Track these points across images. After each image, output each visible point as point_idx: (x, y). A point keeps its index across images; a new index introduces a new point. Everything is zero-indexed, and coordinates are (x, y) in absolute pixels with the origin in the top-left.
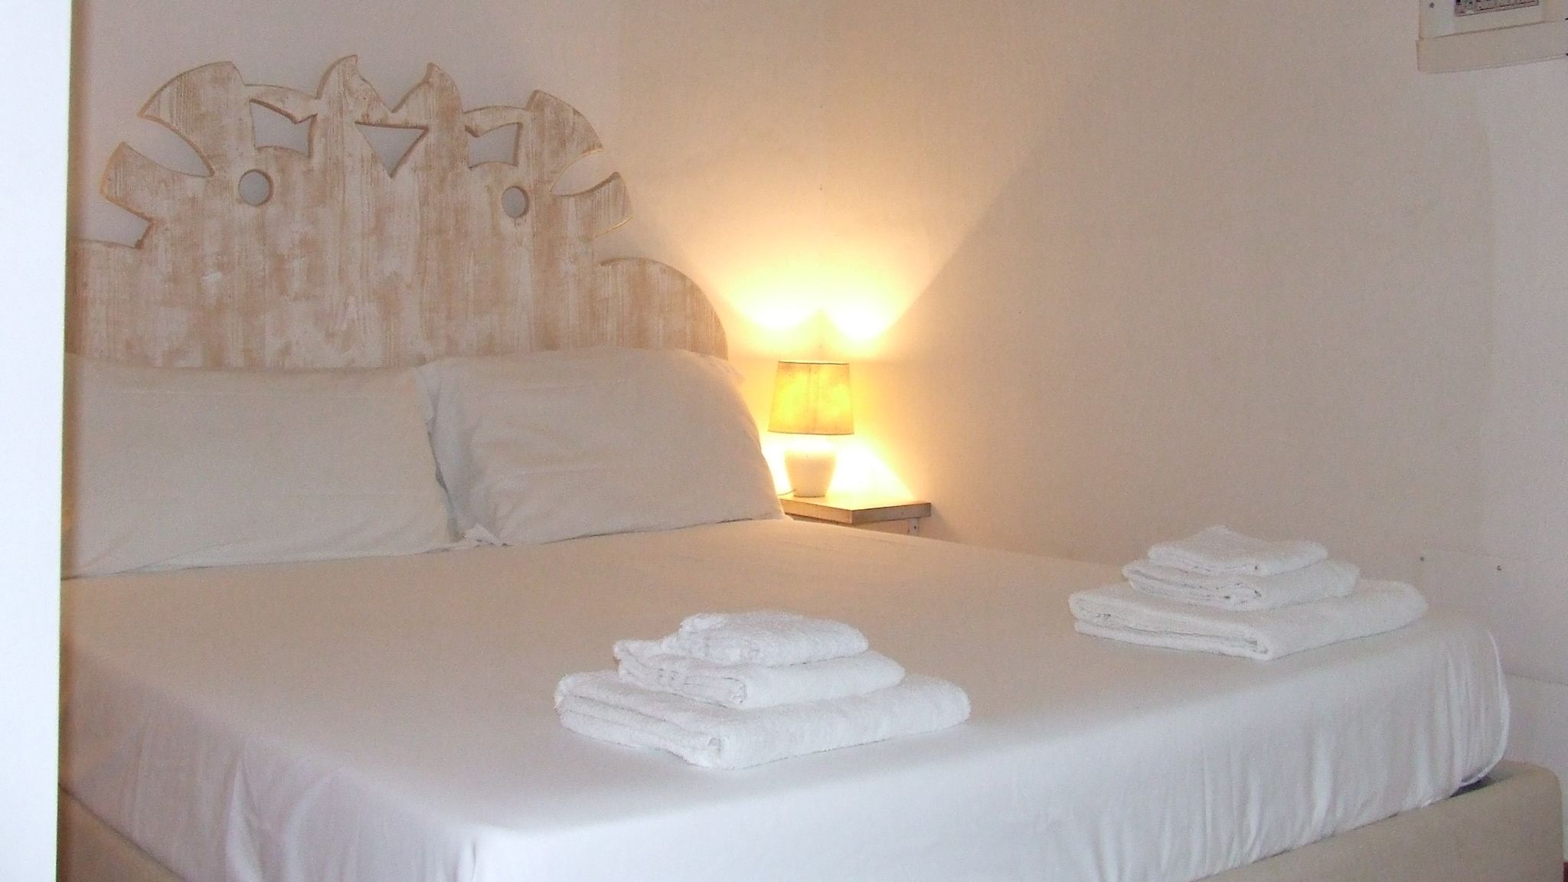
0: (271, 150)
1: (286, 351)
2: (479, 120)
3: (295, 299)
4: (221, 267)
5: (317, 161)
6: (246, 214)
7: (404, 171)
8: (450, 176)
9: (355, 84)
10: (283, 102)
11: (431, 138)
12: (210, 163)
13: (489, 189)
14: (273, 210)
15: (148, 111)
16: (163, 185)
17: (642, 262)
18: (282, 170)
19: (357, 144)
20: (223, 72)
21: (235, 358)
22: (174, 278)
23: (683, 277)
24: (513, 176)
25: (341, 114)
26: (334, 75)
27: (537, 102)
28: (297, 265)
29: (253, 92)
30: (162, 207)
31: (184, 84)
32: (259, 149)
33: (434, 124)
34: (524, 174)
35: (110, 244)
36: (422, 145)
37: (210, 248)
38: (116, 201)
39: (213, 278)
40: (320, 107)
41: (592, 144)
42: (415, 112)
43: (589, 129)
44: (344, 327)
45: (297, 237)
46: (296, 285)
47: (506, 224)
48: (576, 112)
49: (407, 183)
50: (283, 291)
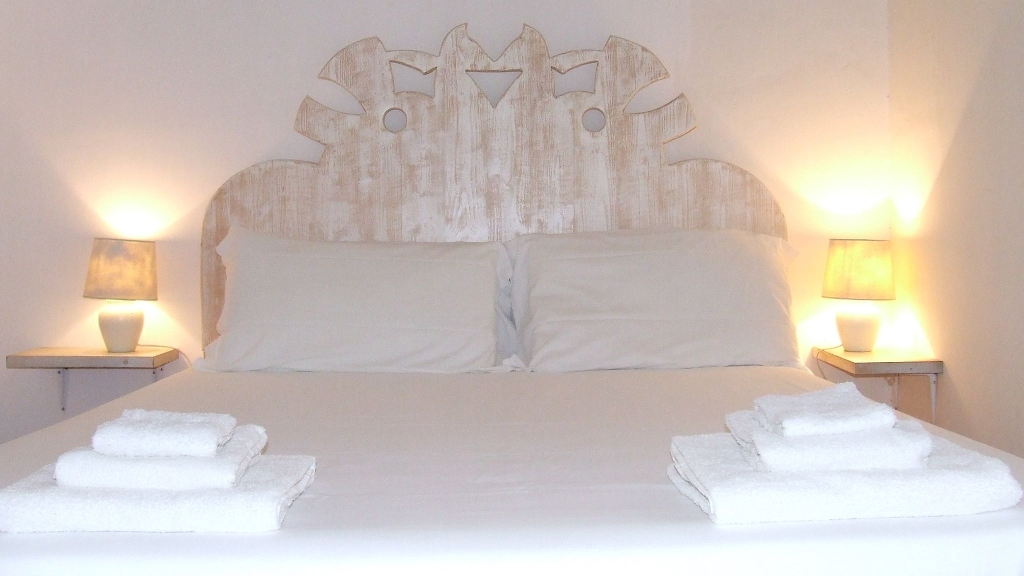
0: (405, 95)
1: (417, 230)
2: (565, 63)
3: (423, 195)
4: (371, 175)
5: (437, 100)
6: (387, 138)
7: (504, 103)
8: (539, 104)
9: (465, 42)
10: (412, 60)
11: (524, 77)
12: (365, 104)
13: (572, 112)
14: (407, 135)
15: (323, 76)
16: (332, 121)
17: (705, 162)
18: (413, 107)
19: (467, 86)
20: (371, 44)
21: (381, 235)
22: (340, 183)
23: (743, 172)
24: (589, 102)
25: (455, 66)
26: (449, 38)
27: (612, 45)
28: (424, 172)
29: (391, 56)
30: (331, 137)
31: (345, 55)
32: (397, 94)
33: (525, 67)
34: (601, 100)
35: (298, 162)
36: (516, 84)
37: (364, 162)
38: (303, 133)
39: (366, 182)
40: (439, 62)
41: (659, 73)
42: (512, 60)
43: (657, 61)
44: (459, 214)
45: (424, 153)
46: (424, 184)
47: (585, 137)
48: (644, 49)
49: (505, 112)
50: (414, 189)
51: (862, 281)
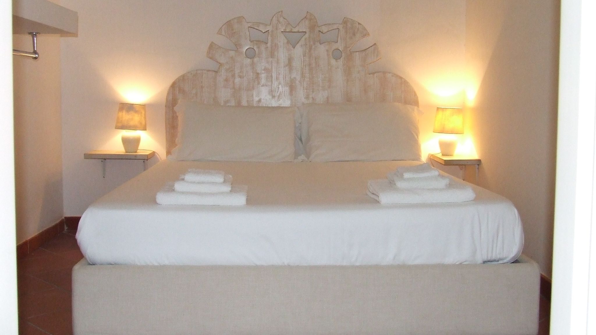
0: (255, 42)
1: (260, 101)
2: (324, 29)
3: (263, 86)
4: (240, 77)
5: (269, 45)
6: (247, 61)
7: (298, 46)
8: (313, 47)
9: (281, 19)
10: (258, 27)
11: (307, 35)
12: (238, 46)
13: (327, 51)
14: (256, 60)
15: (219, 33)
16: (223, 53)
17: (384, 73)
18: (258, 48)
19: (282, 39)
20: (240, 19)
21: (244, 103)
22: (226, 80)
23: (401, 78)
24: (335, 46)
25: (277, 30)
26: (274, 18)
27: (345, 22)
28: (263, 76)
29: (249, 25)
30: (222, 60)
31: (229, 24)
32: (251, 42)
33: (307, 31)
34: (340, 46)
35: (209, 71)
36: (303, 39)
37: (237, 71)
38: (210, 58)
39: (237, 80)
40: (269, 28)
41: (365, 34)
42: (303, 28)
43: (365, 29)
44: (278, 94)
45: (263, 67)
46: (263, 81)
47: (333, 62)
48: (359, 24)
49: (298, 51)
50: (259, 83)
51: (450, 125)
